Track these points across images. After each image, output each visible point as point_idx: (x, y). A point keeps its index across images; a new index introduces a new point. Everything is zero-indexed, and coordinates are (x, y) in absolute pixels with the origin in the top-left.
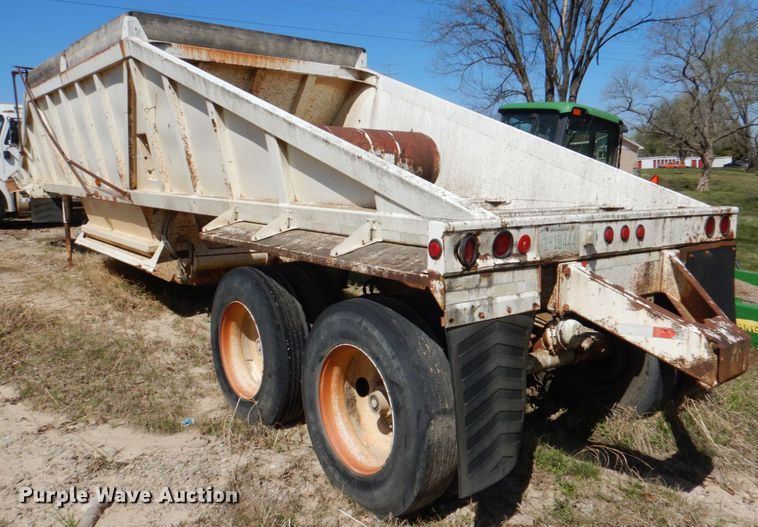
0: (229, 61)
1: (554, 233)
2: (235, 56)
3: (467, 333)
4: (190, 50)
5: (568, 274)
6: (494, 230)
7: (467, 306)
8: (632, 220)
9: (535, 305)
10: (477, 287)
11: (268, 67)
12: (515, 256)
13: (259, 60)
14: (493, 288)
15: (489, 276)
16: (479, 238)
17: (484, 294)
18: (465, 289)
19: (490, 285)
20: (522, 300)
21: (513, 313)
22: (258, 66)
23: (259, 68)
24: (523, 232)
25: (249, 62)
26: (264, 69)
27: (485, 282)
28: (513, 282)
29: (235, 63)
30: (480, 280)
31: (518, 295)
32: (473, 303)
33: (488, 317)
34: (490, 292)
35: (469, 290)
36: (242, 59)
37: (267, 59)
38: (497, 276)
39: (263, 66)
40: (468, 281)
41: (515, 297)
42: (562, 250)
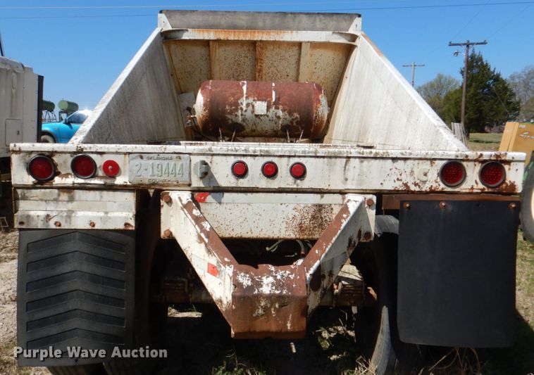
0: (232, 37)
1: (151, 162)
2: (237, 34)
3: (39, 236)
4: (201, 33)
5: (170, 202)
6: (70, 153)
7: (43, 214)
8: (281, 156)
9: (126, 224)
10: (56, 200)
11: (264, 39)
12: (101, 178)
13: (257, 34)
14: (75, 204)
15: (69, 192)
16: (54, 158)
17: (64, 207)
18: (42, 200)
19: (71, 200)
20: (110, 218)
21: (96, 227)
22: (255, 39)
23: (257, 41)
24: (107, 158)
25: (249, 37)
26: (261, 41)
27: (64, 196)
28: (100, 201)
29: (236, 39)
30: (59, 195)
31: (106, 213)
32: (49, 213)
33: (65, 226)
34: (70, 206)
35: (46, 201)
36: (242, 34)
37: (263, 33)
38: (78, 194)
39: (259, 39)
40: (44, 194)
41: (102, 214)
42: (162, 178)
